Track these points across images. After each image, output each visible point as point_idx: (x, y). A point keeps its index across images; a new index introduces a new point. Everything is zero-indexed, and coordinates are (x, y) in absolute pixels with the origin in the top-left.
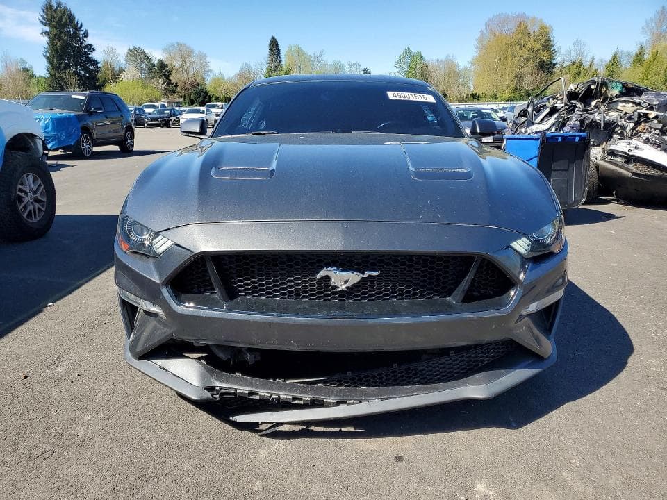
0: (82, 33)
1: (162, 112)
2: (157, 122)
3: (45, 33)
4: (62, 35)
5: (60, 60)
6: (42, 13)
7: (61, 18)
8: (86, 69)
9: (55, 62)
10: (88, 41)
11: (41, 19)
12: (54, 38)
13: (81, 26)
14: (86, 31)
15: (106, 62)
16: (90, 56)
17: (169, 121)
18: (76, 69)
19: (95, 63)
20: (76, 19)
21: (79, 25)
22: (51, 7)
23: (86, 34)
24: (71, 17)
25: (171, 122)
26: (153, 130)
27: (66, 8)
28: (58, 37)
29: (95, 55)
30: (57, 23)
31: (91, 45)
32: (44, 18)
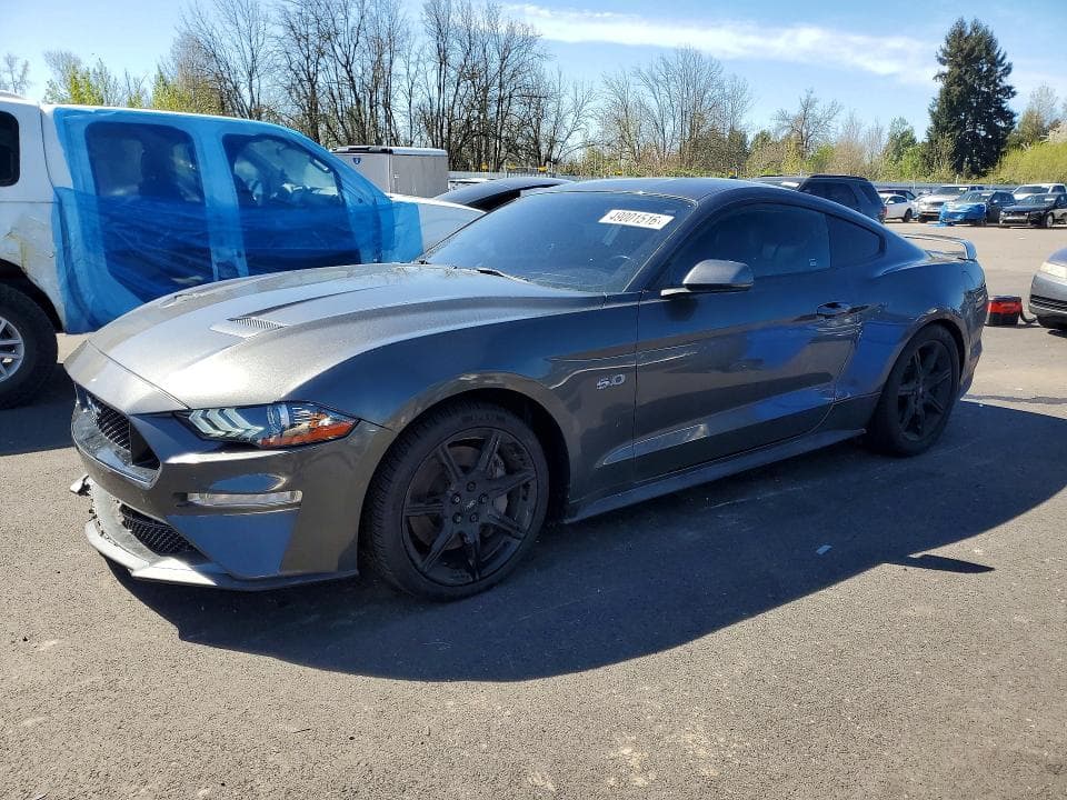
0: (1000, 69)
1: (1040, 200)
2: (1022, 218)
3: (940, 76)
4: (967, 77)
5: (952, 116)
6: (944, 45)
7: (973, 50)
8: (992, 128)
9: (944, 120)
10: (1007, 81)
11: (940, 54)
12: (952, 81)
13: (1003, 58)
14: (1010, 64)
15: (1030, 114)
16: (1004, 105)
17: (1046, 216)
18: (975, 128)
19: (1008, 116)
20: (998, 48)
21: (1000, 57)
22: (961, 34)
23: (1008, 70)
24: (989, 45)
25: (1050, 218)
26: (1013, 232)
27: (985, 32)
28: (960, 80)
29: (1011, 104)
30: (964, 58)
31: (1010, 88)
32: (945, 53)
